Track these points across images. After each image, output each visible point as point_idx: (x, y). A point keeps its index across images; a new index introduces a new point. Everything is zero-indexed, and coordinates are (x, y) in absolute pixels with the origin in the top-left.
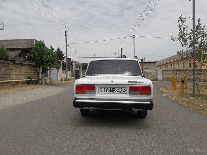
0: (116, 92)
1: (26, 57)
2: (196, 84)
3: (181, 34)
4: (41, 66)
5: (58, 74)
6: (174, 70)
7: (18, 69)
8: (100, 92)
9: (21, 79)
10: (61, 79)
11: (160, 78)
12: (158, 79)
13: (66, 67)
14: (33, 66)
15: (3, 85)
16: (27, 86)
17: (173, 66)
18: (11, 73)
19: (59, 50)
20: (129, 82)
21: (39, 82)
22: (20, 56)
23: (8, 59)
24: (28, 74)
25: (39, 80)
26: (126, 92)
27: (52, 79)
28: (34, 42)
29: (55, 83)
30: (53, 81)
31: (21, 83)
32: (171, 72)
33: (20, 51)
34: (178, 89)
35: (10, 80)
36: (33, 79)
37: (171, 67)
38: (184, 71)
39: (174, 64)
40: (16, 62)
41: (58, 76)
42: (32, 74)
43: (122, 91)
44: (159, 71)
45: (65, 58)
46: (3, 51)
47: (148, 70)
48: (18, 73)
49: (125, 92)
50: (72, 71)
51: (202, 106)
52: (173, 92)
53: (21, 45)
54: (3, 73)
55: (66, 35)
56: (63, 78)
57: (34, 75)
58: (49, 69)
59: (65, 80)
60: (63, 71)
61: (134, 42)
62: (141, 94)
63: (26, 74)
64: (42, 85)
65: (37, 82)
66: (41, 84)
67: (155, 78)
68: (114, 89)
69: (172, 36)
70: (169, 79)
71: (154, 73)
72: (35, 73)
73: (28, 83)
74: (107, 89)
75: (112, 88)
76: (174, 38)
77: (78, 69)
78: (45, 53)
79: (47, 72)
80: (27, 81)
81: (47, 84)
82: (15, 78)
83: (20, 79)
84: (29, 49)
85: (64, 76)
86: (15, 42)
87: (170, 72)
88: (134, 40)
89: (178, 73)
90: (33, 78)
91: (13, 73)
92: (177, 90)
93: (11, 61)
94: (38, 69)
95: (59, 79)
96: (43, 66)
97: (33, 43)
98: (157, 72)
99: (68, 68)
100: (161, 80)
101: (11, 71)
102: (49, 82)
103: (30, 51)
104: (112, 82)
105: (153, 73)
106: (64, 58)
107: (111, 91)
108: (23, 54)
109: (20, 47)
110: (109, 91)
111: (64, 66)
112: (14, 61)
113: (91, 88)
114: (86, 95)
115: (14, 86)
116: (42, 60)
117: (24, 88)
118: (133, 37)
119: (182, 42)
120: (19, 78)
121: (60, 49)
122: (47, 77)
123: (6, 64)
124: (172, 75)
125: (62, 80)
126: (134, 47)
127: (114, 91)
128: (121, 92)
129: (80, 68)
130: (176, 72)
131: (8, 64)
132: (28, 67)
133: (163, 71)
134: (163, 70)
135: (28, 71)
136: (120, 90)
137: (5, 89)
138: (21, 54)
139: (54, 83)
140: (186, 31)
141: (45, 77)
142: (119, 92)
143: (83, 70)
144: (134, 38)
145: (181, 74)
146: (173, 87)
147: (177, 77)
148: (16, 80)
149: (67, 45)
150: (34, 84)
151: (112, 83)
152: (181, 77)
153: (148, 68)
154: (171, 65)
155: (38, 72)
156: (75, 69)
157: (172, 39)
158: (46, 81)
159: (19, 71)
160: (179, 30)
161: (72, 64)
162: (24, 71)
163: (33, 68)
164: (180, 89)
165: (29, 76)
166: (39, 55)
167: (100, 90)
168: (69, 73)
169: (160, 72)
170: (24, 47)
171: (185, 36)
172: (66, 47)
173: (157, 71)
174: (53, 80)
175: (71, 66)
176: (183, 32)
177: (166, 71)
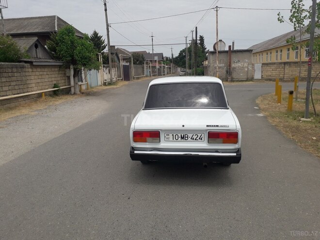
0: (189, 139)
1: (46, 46)
2: (311, 98)
3: (294, 10)
4: (72, 67)
5: (98, 74)
6: (281, 63)
7: (37, 73)
8: (167, 140)
9: (45, 89)
10: (103, 83)
11: (258, 76)
12: (255, 78)
13: (108, 61)
14: (60, 67)
15: (20, 100)
16: (54, 99)
17: (279, 53)
18: (28, 82)
19: (95, 34)
20: (207, 126)
21: (70, 90)
22: (36, 46)
23: (22, 60)
24: (53, 79)
25: (70, 88)
26: (203, 140)
27: (89, 83)
28: (56, 21)
29: (95, 90)
30: (91, 88)
31: (46, 95)
32: (276, 65)
33: (36, 39)
34: (283, 99)
35: (29, 92)
36: (61, 88)
37: (277, 55)
38: (296, 64)
39: (281, 51)
40: (34, 64)
41: (98, 79)
42: (59, 79)
43: (198, 138)
44: (256, 65)
45: (107, 47)
46: (12, 47)
47: (240, 64)
48: (39, 81)
49: (201, 139)
50: (119, 68)
51: (315, 138)
52: (276, 107)
53: (36, 27)
54: (18, 83)
55: (106, 10)
56: (105, 80)
57: (63, 81)
58: (84, 69)
59: (110, 84)
60: (105, 70)
61: (217, 18)
62: (224, 142)
63: (50, 80)
64: (75, 96)
65: (67, 92)
66: (75, 94)
67: (250, 76)
68: (186, 136)
69: (278, 15)
70: (271, 78)
71: (248, 69)
72: (64, 78)
73: (55, 94)
74: (177, 136)
75: (183, 135)
76: (282, 17)
77: (128, 64)
78: (76, 45)
79: (81, 74)
80: (52, 91)
81: (83, 93)
82: (35, 88)
83: (42, 89)
84: (48, 33)
85: (107, 77)
86: (26, 22)
87: (273, 67)
88: (217, 15)
89: (287, 67)
90: (61, 84)
91: (32, 81)
92: (283, 102)
93: (26, 62)
94: (67, 70)
95: (99, 83)
96: (75, 67)
97: (55, 23)
98: (253, 68)
99: (112, 61)
100: (260, 80)
101: (28, 78)
102: (86, 89)
103: (51, 37)
104: (183, 126)
105: (246, 69)
106: (104, 47)
107: (182, 138)
108: (40, 43)
109: (34, 31)
110: (180, 139)
111: (106, 61)
112: (31, 63)
113: (155, 135)
114: (148, 143)
115: (36, 101)
116: (72, 56)
117: (51, 104)
118: (215, 9)
119: (295, 24)
120: (40, 88)
121: (98, 32)
122: (82, 82)
123: (20, 68)
124: (276, 72)
125: (105, 84)
126: (217, 26)
127: (186, 138)
128: (195, 139)
129: (130, 62)
130: (283, 65)
131: (23, 67)
132: (53, 70)
133: (263, 66)
134: (263, 64)
135: (53, 76)
136: (195, 137)
137: (23, 106)
138: (38, 44)
139: (93, 90)
140: (304, 5)
141: (79, 81)
142: (193, 139)
143: (135, 66)
144: (217, 11)
145: (291, 69)
146: (277, 97)
147: (284, 74)
148: (36, 91)
149: (108, 25)
150: (63, 94)
151: (183, 128)
152: (290, 73)
153: (239, 61)
154: (277, 52)
155: (68, 75)
156: (123, 64)
157: (279, 20)
158: (81, 88)
159: (40, 77)
160: (292, 4)
161: (117, 55)
162: (47, 76)
163: (59, 71)
164: (287, 100)
165: (55, 82)
166: (67, 48)
167: (167, 136)
168: (114, 71)
169: (258, 66)
170: (40, 31)
171: (301, 14)
172: (108, 29)
173: (253, 65)
174: (91, 85)
175: (116, 59)
176: (297, 6)
177: (267, 64)
